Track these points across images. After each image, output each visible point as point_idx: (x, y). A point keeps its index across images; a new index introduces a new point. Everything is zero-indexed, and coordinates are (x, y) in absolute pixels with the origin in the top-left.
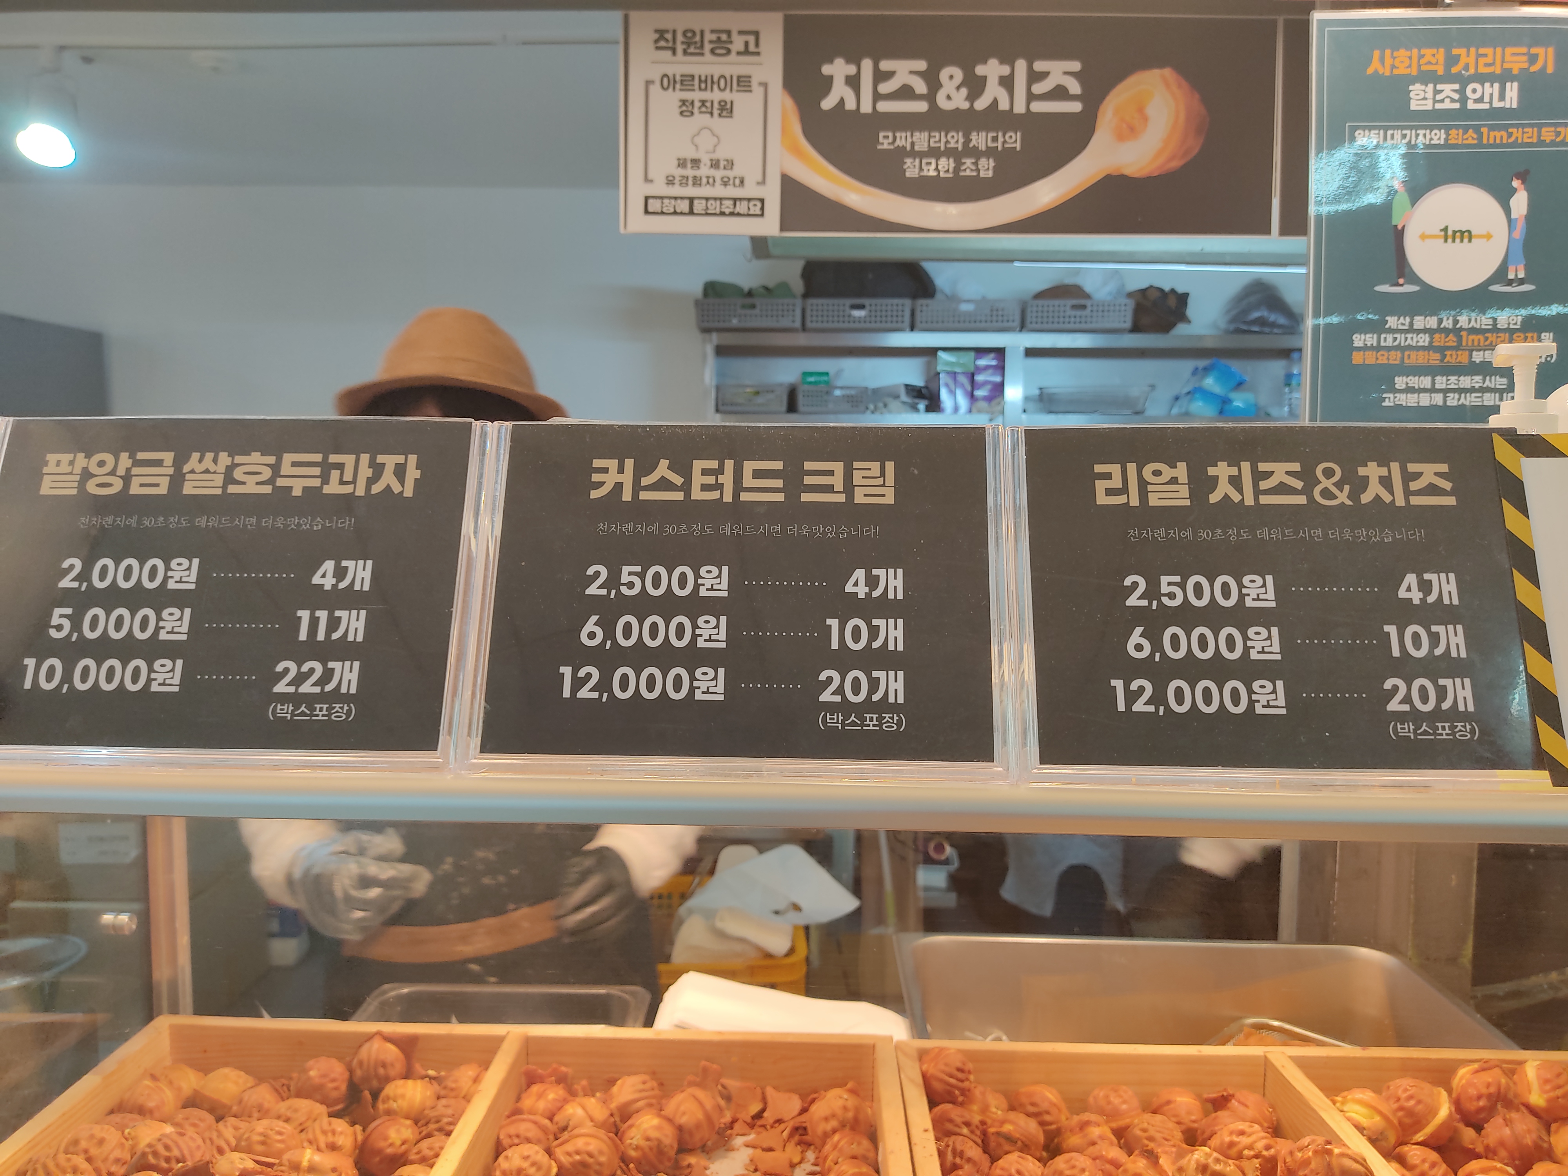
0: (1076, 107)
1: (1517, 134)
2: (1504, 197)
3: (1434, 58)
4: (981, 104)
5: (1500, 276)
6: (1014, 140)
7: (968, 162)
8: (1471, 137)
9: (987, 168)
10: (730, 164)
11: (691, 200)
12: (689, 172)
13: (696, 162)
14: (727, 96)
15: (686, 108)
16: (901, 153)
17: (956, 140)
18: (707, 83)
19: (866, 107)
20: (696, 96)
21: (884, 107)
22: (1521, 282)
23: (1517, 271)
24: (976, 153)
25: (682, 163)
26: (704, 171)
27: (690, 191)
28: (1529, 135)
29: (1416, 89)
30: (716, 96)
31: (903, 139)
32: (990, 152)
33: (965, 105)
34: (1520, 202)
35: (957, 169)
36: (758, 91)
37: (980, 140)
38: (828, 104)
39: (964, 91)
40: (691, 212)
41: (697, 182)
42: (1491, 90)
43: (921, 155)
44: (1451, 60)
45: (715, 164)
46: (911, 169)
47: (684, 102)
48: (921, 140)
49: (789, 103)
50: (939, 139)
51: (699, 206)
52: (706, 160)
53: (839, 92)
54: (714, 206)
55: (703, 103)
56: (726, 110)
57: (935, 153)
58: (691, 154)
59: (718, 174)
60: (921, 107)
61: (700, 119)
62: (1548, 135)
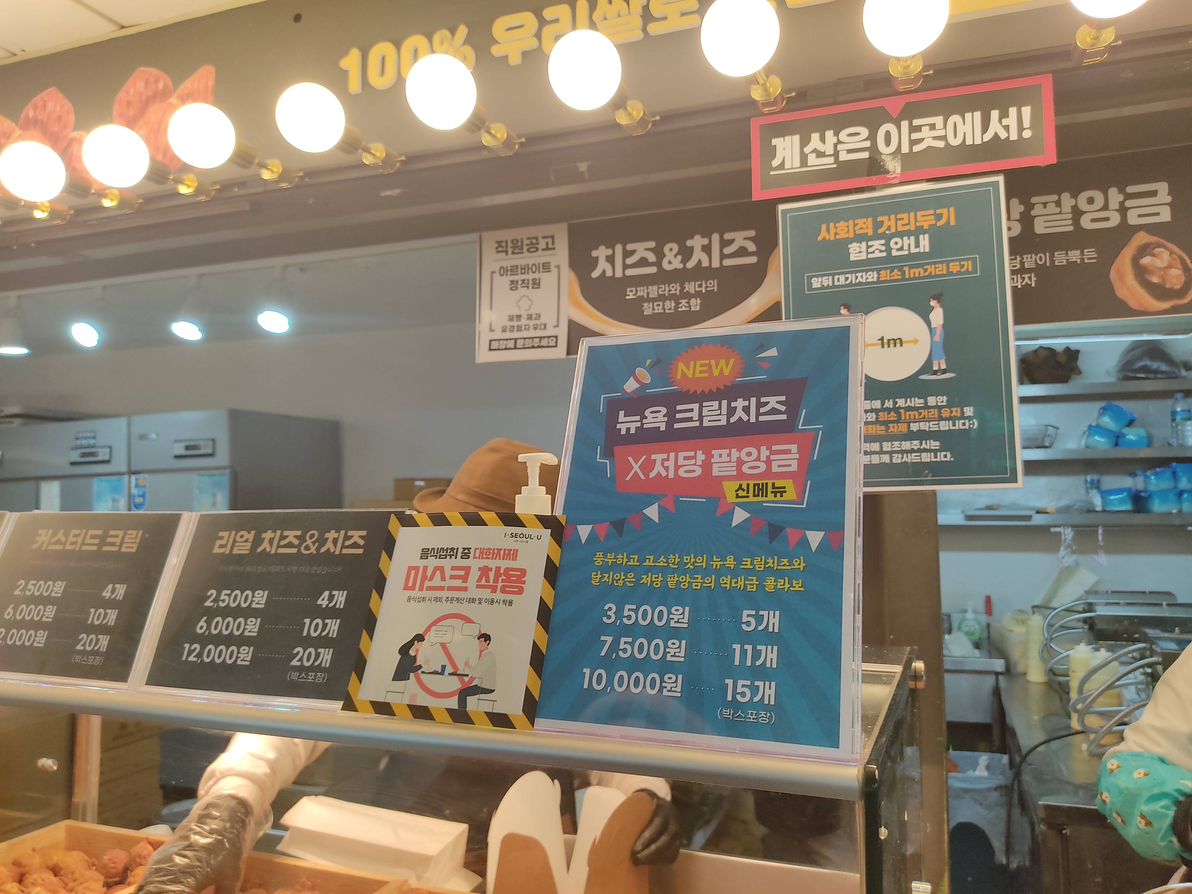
0: (753, 260)
1: (931, 269)
2: (925, 314)
3: (865, 225)
4: (690, 265)
5: (927, 368)
6: (713, 285)
7: (684, 302)
8: (896, 274)
9: (696, 305)
10: (539, 316)
11: (516, 340)
12: (515, 323)
13: (519, 317)
14: (536, 276)
15: (514, 287)
16: (641, 300)
17: (675, 288)
18: (525, 269)
19: (619, 274)
20: (519, 277)
21: (629, 272)
22: (944, 372)
23: (939, 364)
24: (688, 296)
25: (511, 319)
26: (524, 322)
27: (516, 335)
28: (941, 269)
29: (854, 248)
30: (531, 276)
31: (642, 292)
32: (698, 294)
33: (681, 266)
34: (937, 316)
35: (676, 307)
36: (554, 271)
37: (690, 287)
38: (595, 274)
39: (679, 258)
40: (515, 348)
41: (519, 329)
42: (909, 242)
43: (653, 300)
44: (878, 225)
45: (530, 317)
46: (648, 309)
47: (512, 282)
48: (653, 291)
49: (573, 276)
50: (665, 289)
51: (520, 344)
52: (524, 315)
53: (603, 265)
54: (528, 343)
55: (523, 281)
56: (536, 284)
57: (662, 298)
58: (516, 312)
59: (532, 323)
60: (653, 270)
61: (522, 291)
62: (954, 267)
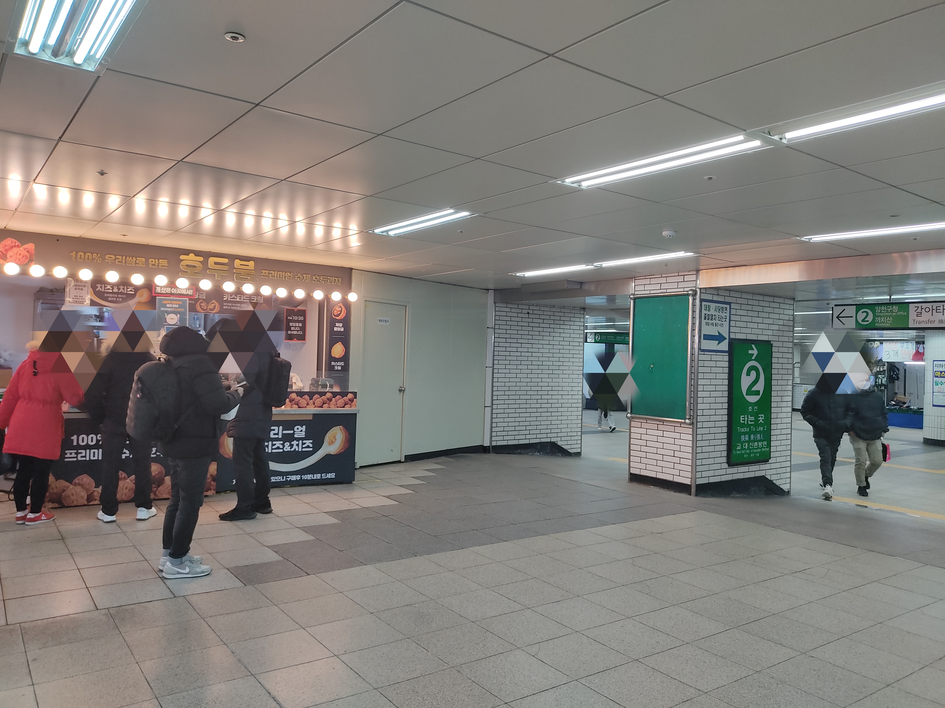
0: (133, 293)
1: (178, 310)
2: (177, 315)
3: (169, 302)
4: (120, 291)
6: (125, 296)
7: (118, 299)
8: (173, 310)
9: (121, 299)
10: (82, 297)
11: (76, 301)
12: (76, 297)
13: (77, 296)
14: (82, 288)
15: (76, 289)
16: (108, 297)
17: (116, 296)
18: (79, 286)
19: (103, 290)
20: (77, 287)
21: (105, 291)
23: (178, 322)
24: (119, 298)
25: (75, 296)
26: (78, 297)
27: (76, 300)
29: (168, 305)
30: (80, 287)
31: (108, 295)
32: (121, 298)
33: (118, 291)
34: (179, 316)
35: (116, 299)
36: (87, 288)
37: (120, 296)
38: (97, 290)
39: (117, 289)
40: (76, 303)
41: (77, 299)
42: (175, 305)
43: (111, 297)
44: (171, 302)
45: (80, 297)
46: (110, 299)
47: (76, 288)
48: (111, 295)
49: (91, 289)
50: (114, 295)
51: (77, 302)
52: (79, 296)
53: (99, 288)
54: (80, 302)
55: (78, 288)
56: (82, 289)
57: (113, 297)
58: (76, 295)
59: (80, 298)
60: (111, 291)
61: (78, 290)
62: (181, 310)
